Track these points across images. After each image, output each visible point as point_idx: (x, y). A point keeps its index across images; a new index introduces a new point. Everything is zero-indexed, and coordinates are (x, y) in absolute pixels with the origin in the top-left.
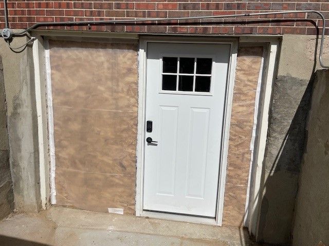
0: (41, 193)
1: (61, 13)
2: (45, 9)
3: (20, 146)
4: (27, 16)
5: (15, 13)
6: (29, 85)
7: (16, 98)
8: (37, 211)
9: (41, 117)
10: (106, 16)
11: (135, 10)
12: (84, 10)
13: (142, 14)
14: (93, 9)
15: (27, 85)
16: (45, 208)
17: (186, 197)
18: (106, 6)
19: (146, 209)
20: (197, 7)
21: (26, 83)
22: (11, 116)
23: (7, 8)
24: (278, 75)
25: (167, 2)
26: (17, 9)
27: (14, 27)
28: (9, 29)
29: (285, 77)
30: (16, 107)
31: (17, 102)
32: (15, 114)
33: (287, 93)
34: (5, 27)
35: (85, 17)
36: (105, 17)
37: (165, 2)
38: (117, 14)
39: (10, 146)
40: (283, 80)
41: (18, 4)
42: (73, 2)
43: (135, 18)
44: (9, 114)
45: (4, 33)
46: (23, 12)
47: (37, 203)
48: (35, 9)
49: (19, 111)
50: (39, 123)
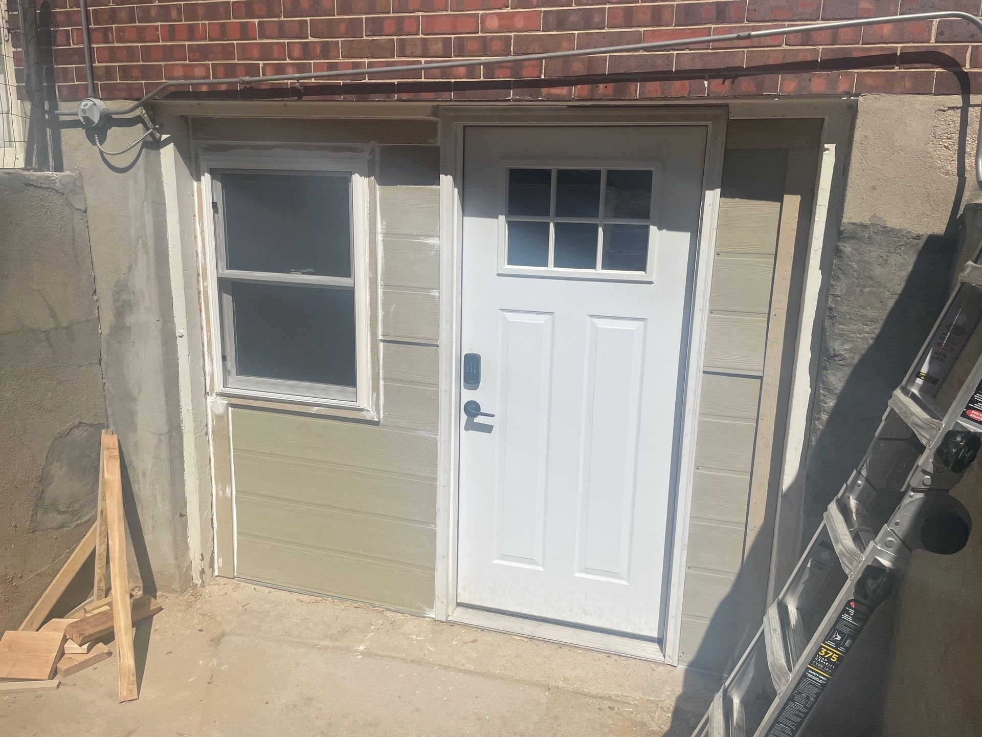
0: (190, 540)
1: (227, 52)
2: (187, 43)
3: (132, 414)
4: (141, 63)
5: (113, 55)
6: (152, 253)
7: (121, 287)
8: (179, 589)
9: (185, 338)
10: (344, 57)
11: (421, 36)
12: (286, 41)
13: (440, 46)
14: (310, 39)
15: (147, 252)
16: (199, 582)
17: (578, 575)
18: (343, 27)
19: (464, 601)
20: (596, 20)
21: (145, 246)
22: (110, 335)
23: (90, 42)
24: (845, 220)
25: (509, 10)
26: (116, 45)
27: (110, 94)
28: (97, 101)
29: (865, 226)
30: (123, 308)
31: (124, 297)
32: (120, 329)
33: (871, 278)
34: (86, 97)
35: (288, 61)
36: (341, 60)
37: (505, 10)
38: (374, 50)
39: (110, 412)
40: (859, 234)
41: (119, 30)
42: (256, 21)
43: (423, 60)
44: (105, 328)
45: (83, 111)
46: (131, 54)
47: (179, 567)
48: (161, 43)
49: (129, 320)
50: (179, 353)
